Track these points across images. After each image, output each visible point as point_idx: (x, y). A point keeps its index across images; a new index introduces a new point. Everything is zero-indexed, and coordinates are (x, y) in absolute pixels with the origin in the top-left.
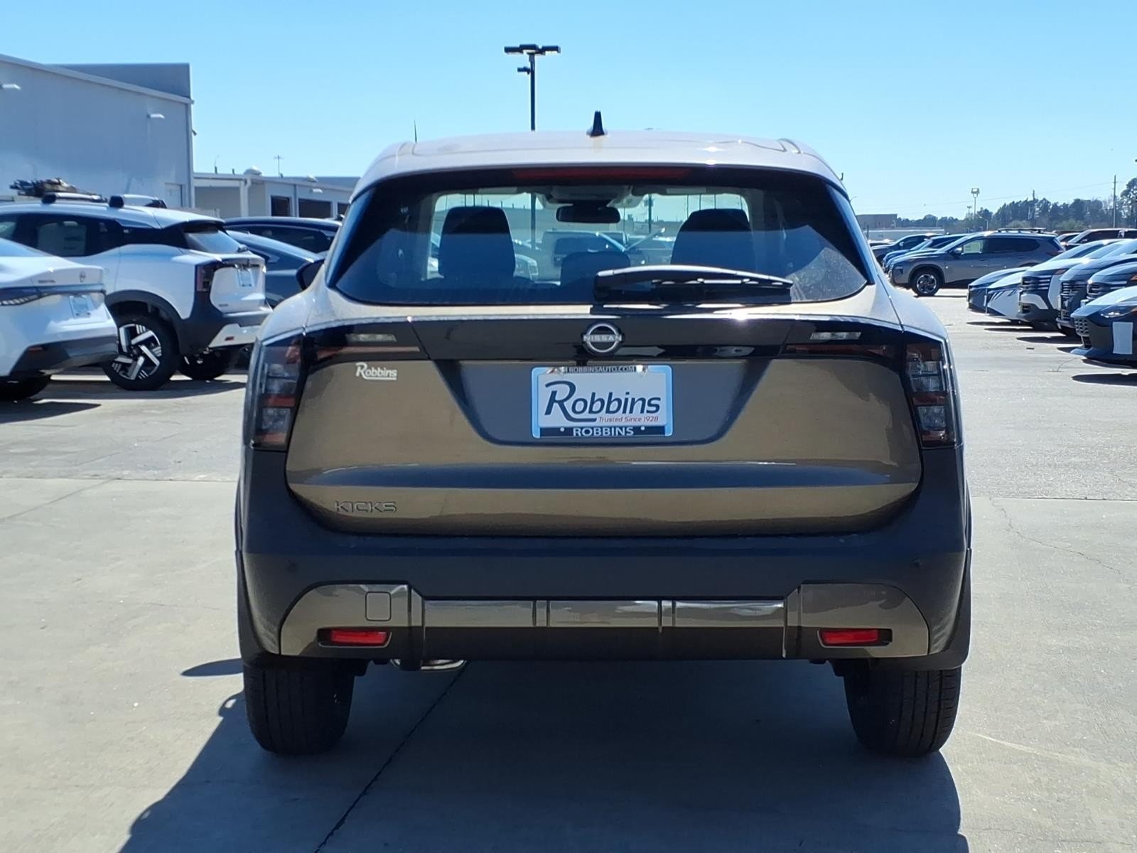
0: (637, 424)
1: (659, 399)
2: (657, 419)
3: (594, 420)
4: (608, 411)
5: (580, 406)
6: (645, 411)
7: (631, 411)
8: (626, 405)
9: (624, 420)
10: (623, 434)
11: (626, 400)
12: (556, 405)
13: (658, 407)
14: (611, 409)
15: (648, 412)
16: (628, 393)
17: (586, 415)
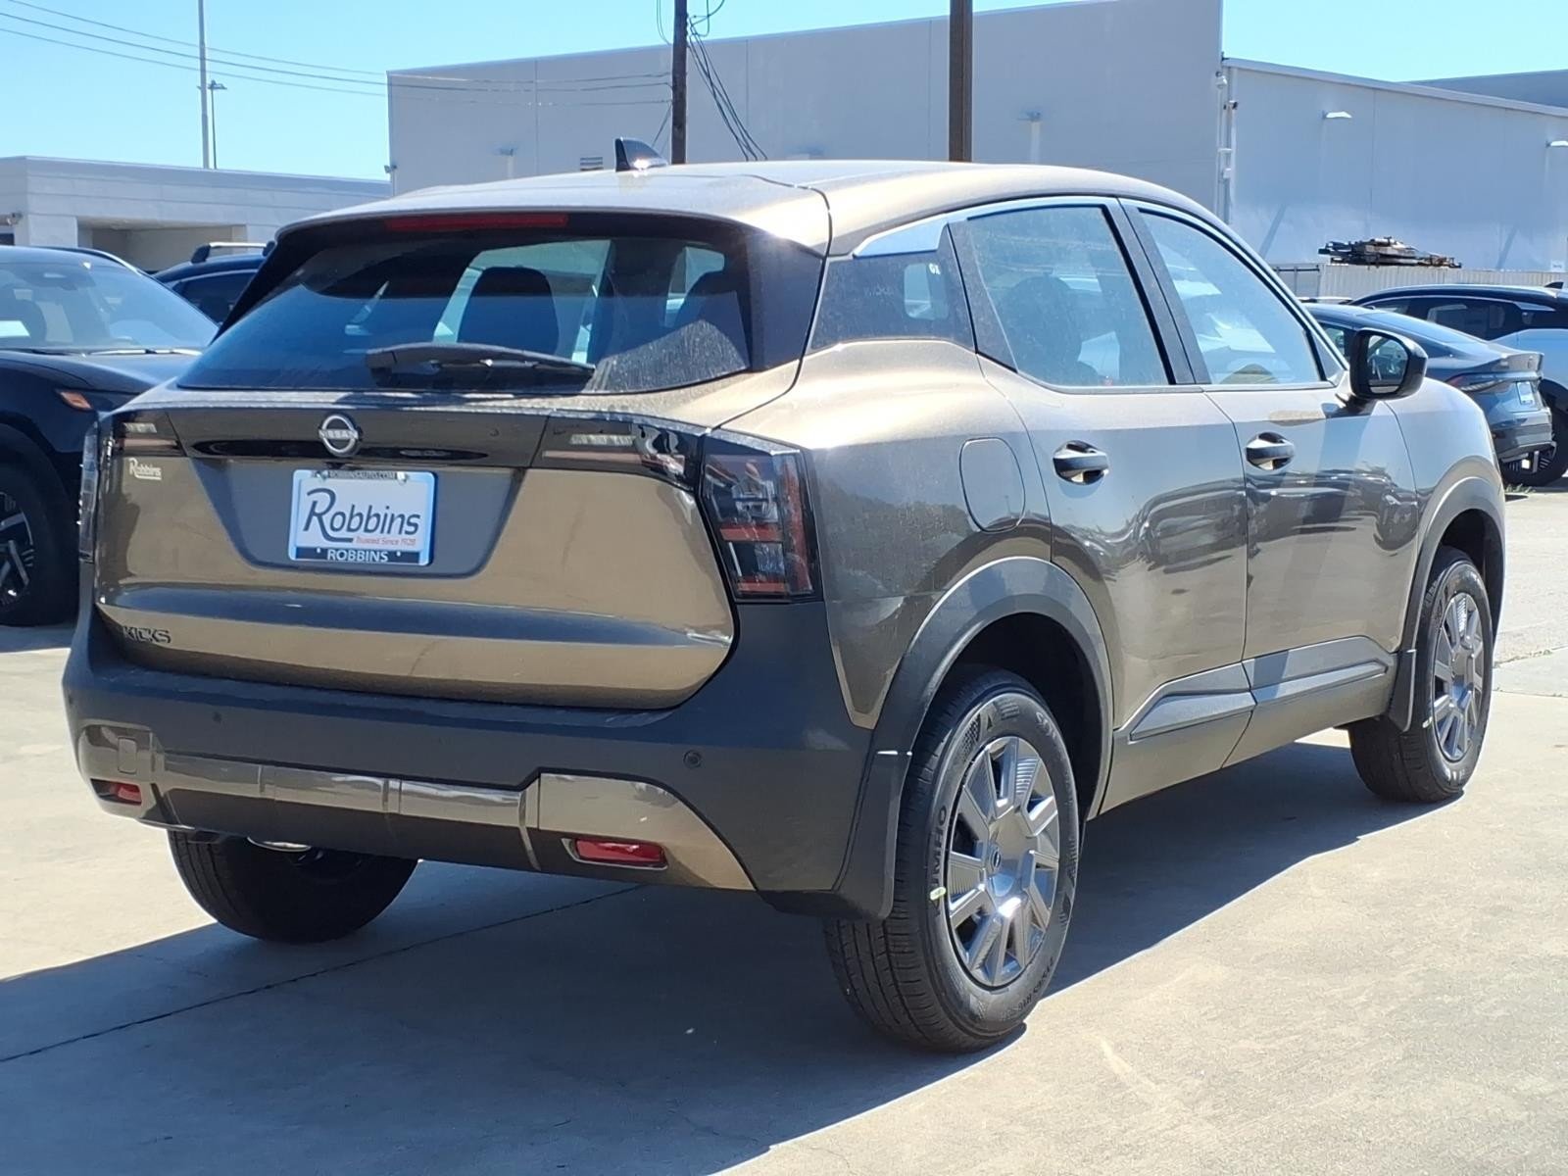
0: (392, 548)
1: (418, 517)
2: (413, 541)
3: (350, 540)
4: (366, 530)
5: (339, 519)
6: (403, 532)
7: (389, 532)
8: (385, 522)
9: (381, 541)
10: (377, 559)
11: (386, 515)
12: (315, 519)
13: (416, 526)
14: (370, 527)
15: (407, 533)
16: (388, 508)
17: (344, 534)
